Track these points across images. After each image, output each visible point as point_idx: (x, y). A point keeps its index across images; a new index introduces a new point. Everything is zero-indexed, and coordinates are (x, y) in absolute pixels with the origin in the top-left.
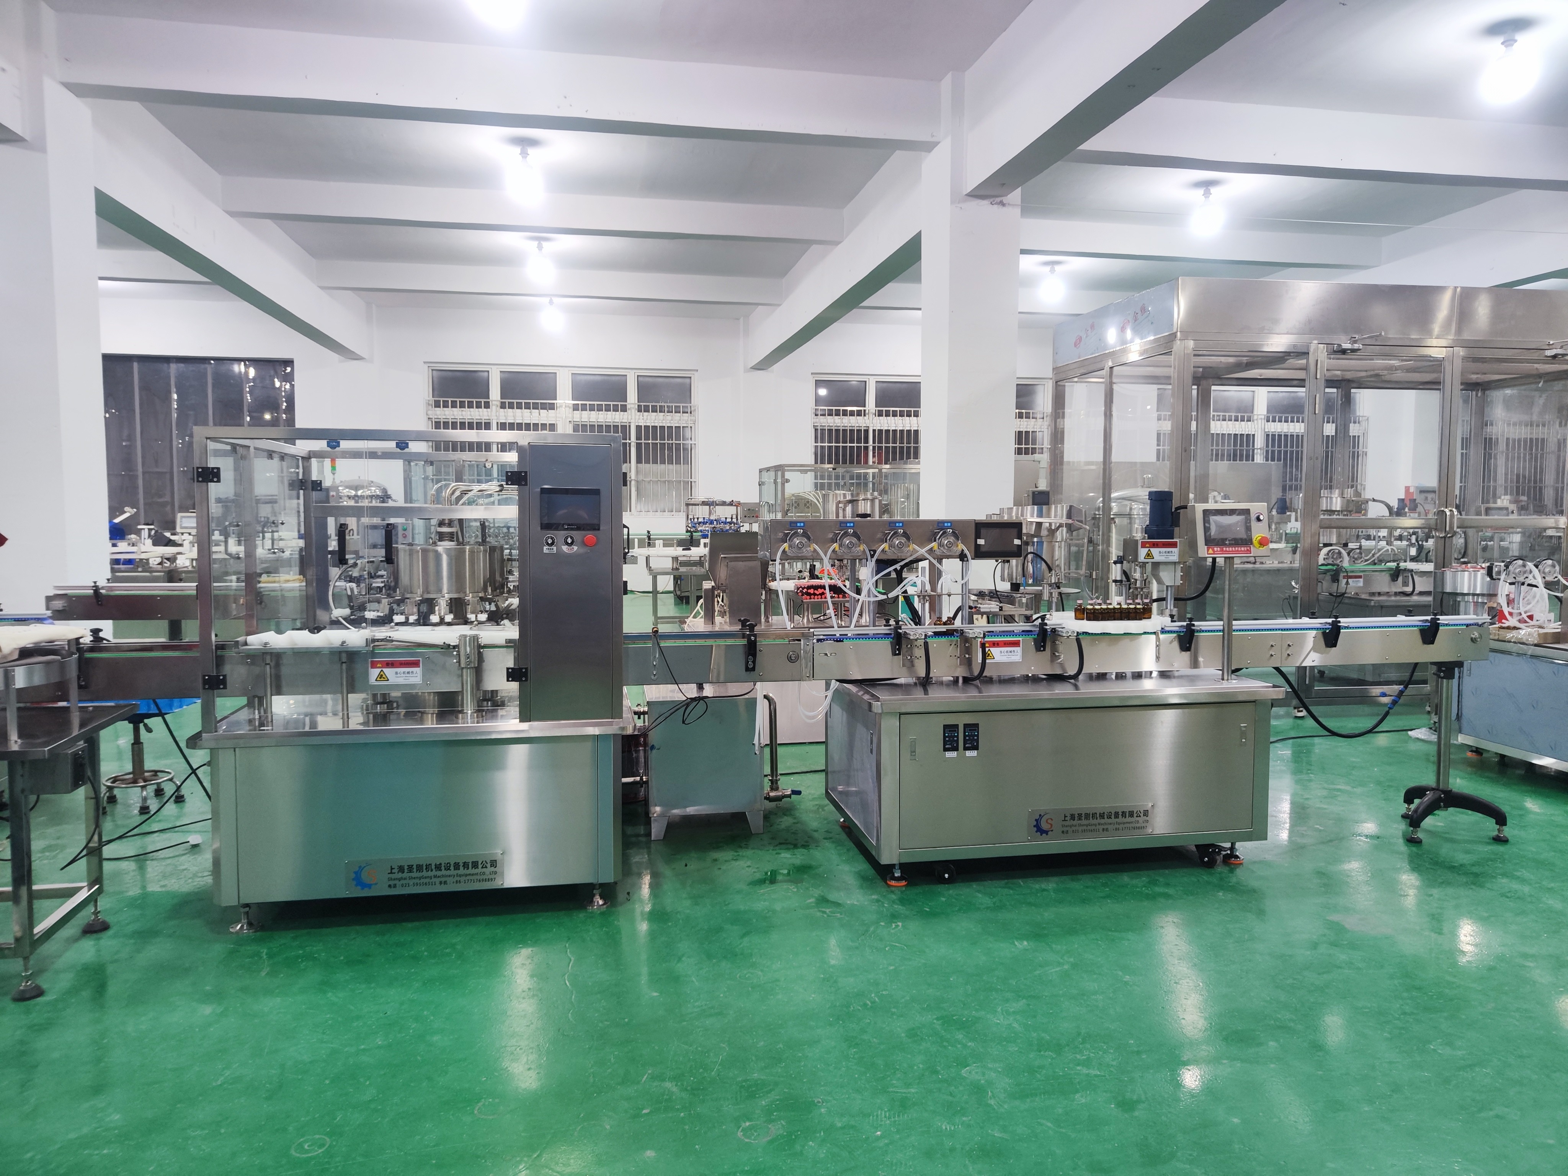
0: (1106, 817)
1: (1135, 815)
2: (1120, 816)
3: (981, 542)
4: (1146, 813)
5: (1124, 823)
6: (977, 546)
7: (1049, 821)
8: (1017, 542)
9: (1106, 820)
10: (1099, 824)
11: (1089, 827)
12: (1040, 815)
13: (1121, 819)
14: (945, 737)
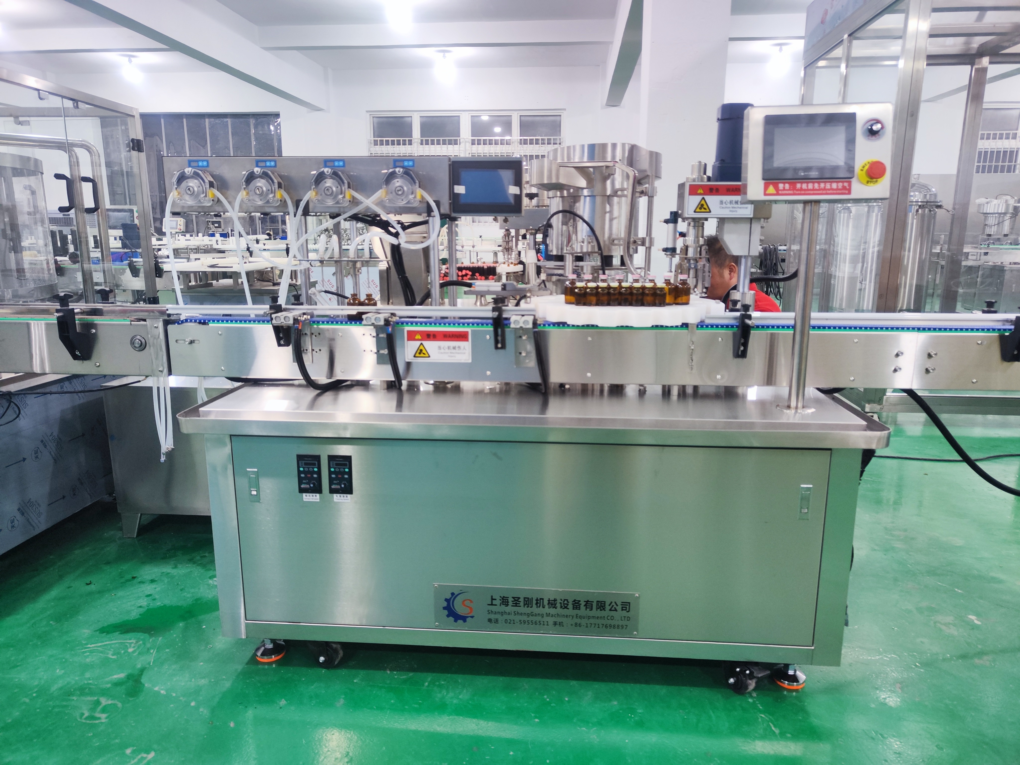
0: (558, 605)
1: (608, 608)
2: (582, 607)
3: (460, 189)
4: (626, 606)
5: (589, 618)
6: (454, 197)
7: (467, 603)
8: (513, 190)
9: (559, 610)
10: (548, 615)
11: (531, 618)
12: (453, 594)
13: (583, 611)
14: (299, 472)
